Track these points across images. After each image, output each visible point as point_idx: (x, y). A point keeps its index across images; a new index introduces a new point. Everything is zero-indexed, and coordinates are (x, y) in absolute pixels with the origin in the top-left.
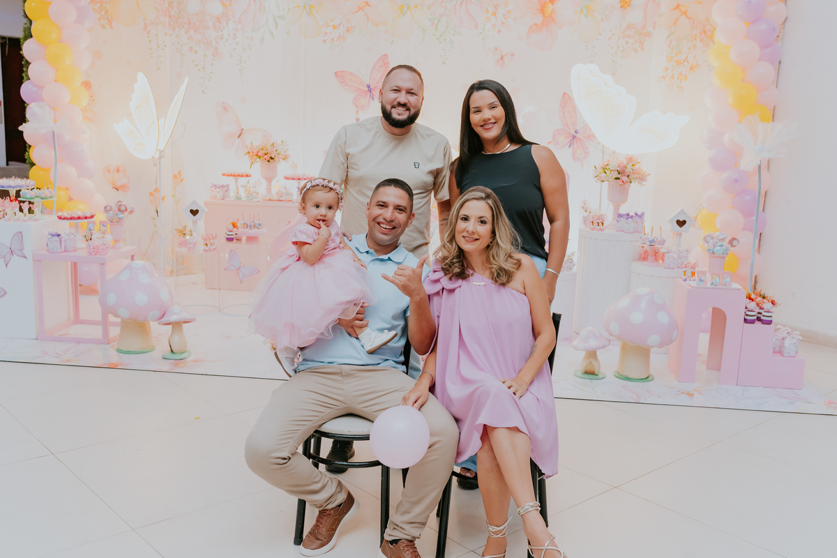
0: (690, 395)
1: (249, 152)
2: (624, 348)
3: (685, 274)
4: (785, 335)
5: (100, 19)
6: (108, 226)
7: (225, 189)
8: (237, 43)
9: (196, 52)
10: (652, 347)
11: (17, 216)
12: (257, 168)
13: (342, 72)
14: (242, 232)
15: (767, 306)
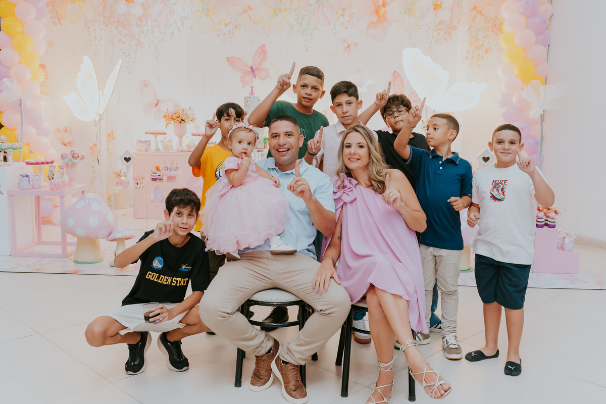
1: (165, 116)
4: (564, 235)
5: (52, 18)
6: (65, 169)
7: (147, 143)
8: (154, 37)
9: (124, 43)
12: (171, 128)
13: (232, 57)
14: (164, 174)
15: (552, 214)
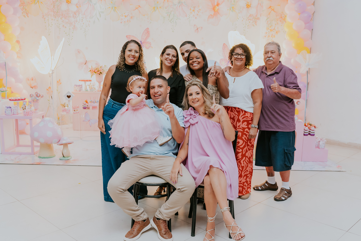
1: (91, 71)
4: (320, 140)
5: (23, 13)
6: (32, 103)
7: (80, 86)
8: (83, 24)
9: (66, 27)
12: (94, 77)
13: (129, 35)
14: (90, 105)
15: (313, 128)
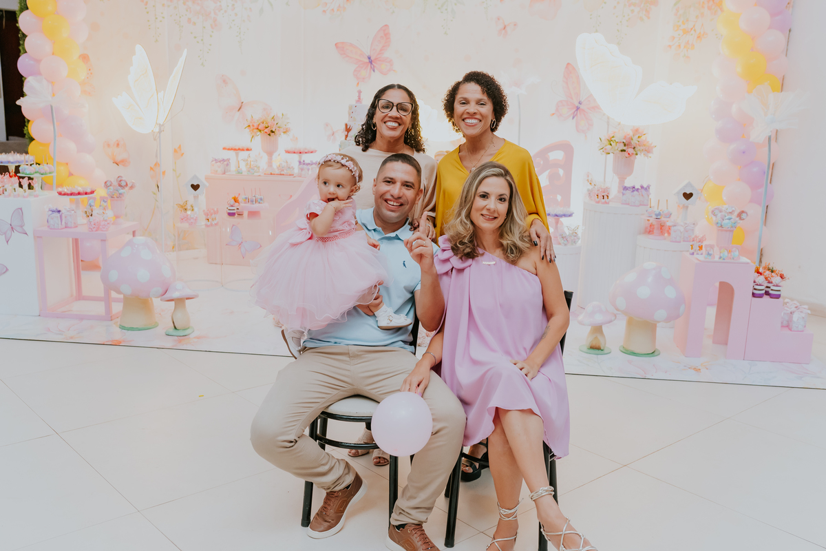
0: (697, 370)
1: (249, 126)
2: (631, 323)
3: (692, 248)
4: (793, 309)
6: (109, 201)
7: (226, 163)
8: (236, 15)
9: (194, 24)
10: (659, 322)
11: (16, 193)
12: (258, 142)
13: (343, 43)
14: (244, 207)
15: (776, 280)
